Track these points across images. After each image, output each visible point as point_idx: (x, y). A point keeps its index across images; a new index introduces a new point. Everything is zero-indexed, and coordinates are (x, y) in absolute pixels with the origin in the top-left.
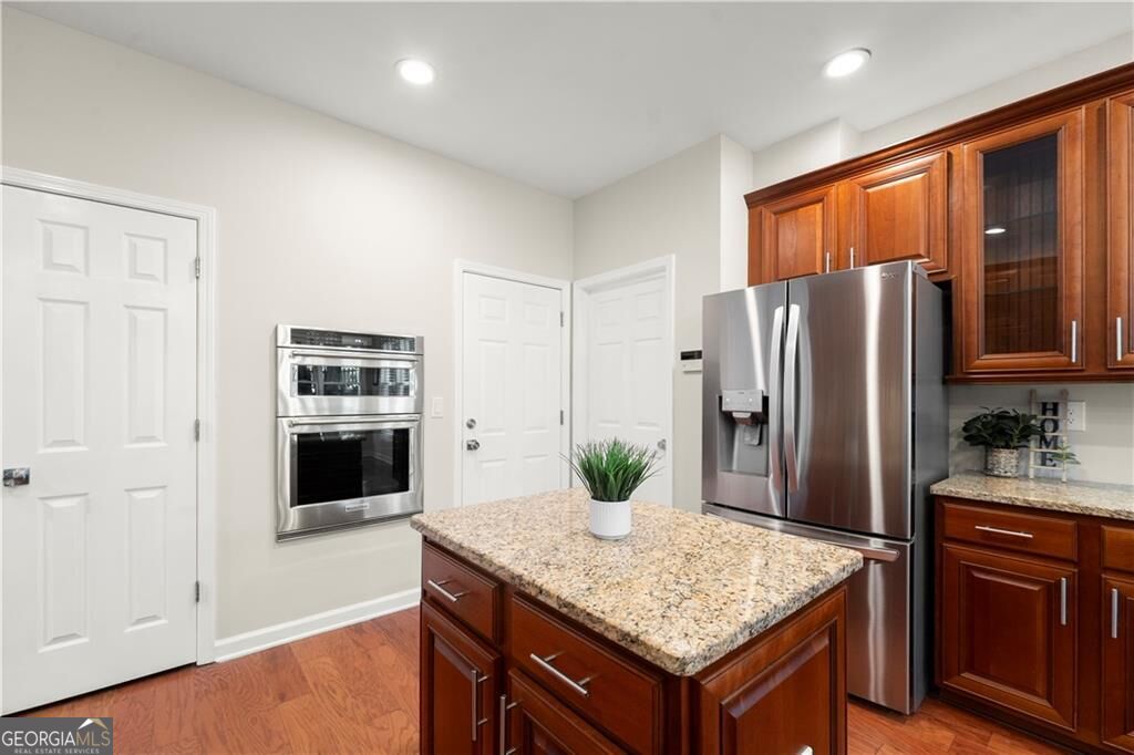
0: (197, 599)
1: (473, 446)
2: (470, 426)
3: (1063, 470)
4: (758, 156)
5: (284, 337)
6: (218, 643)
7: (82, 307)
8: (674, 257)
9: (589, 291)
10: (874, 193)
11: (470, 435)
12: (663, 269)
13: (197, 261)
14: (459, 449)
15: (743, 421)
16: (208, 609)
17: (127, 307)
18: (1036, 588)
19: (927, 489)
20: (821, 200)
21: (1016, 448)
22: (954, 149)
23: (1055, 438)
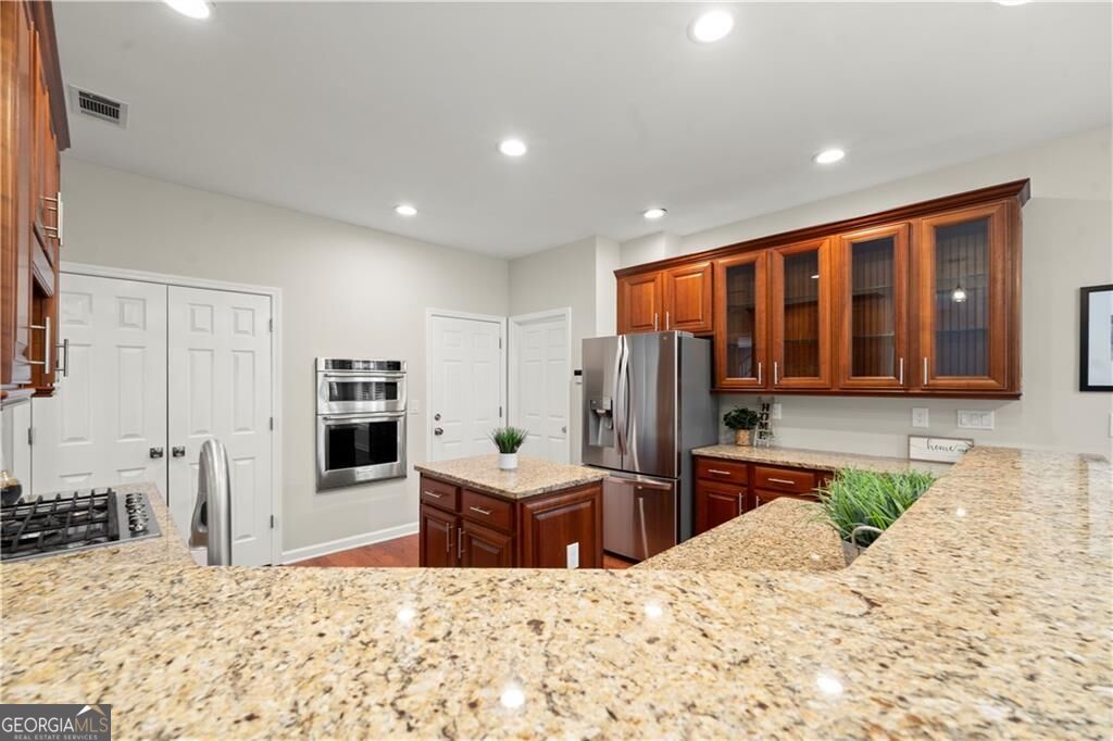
0: (272, 526)
1: (439, 432)
2: (437, 419)
3: (767, 441)
4: (625, 246)
5: (322, 366)
6: (284, 554)
7: (209, 353)
8: (570, 309)
9: (520, 324)
10: (681, 281)
11: (438, 425)
12: (564, 315)
13: (271, 321)
14: (430, 434)
15: (603, 414)
16: (278, 532)
17: (234, 351)
18: (731, 500)
19: (690, 452)
20: (653, 281)
21: (749, 429)
22: (715, 261)
23: (766, 424)
